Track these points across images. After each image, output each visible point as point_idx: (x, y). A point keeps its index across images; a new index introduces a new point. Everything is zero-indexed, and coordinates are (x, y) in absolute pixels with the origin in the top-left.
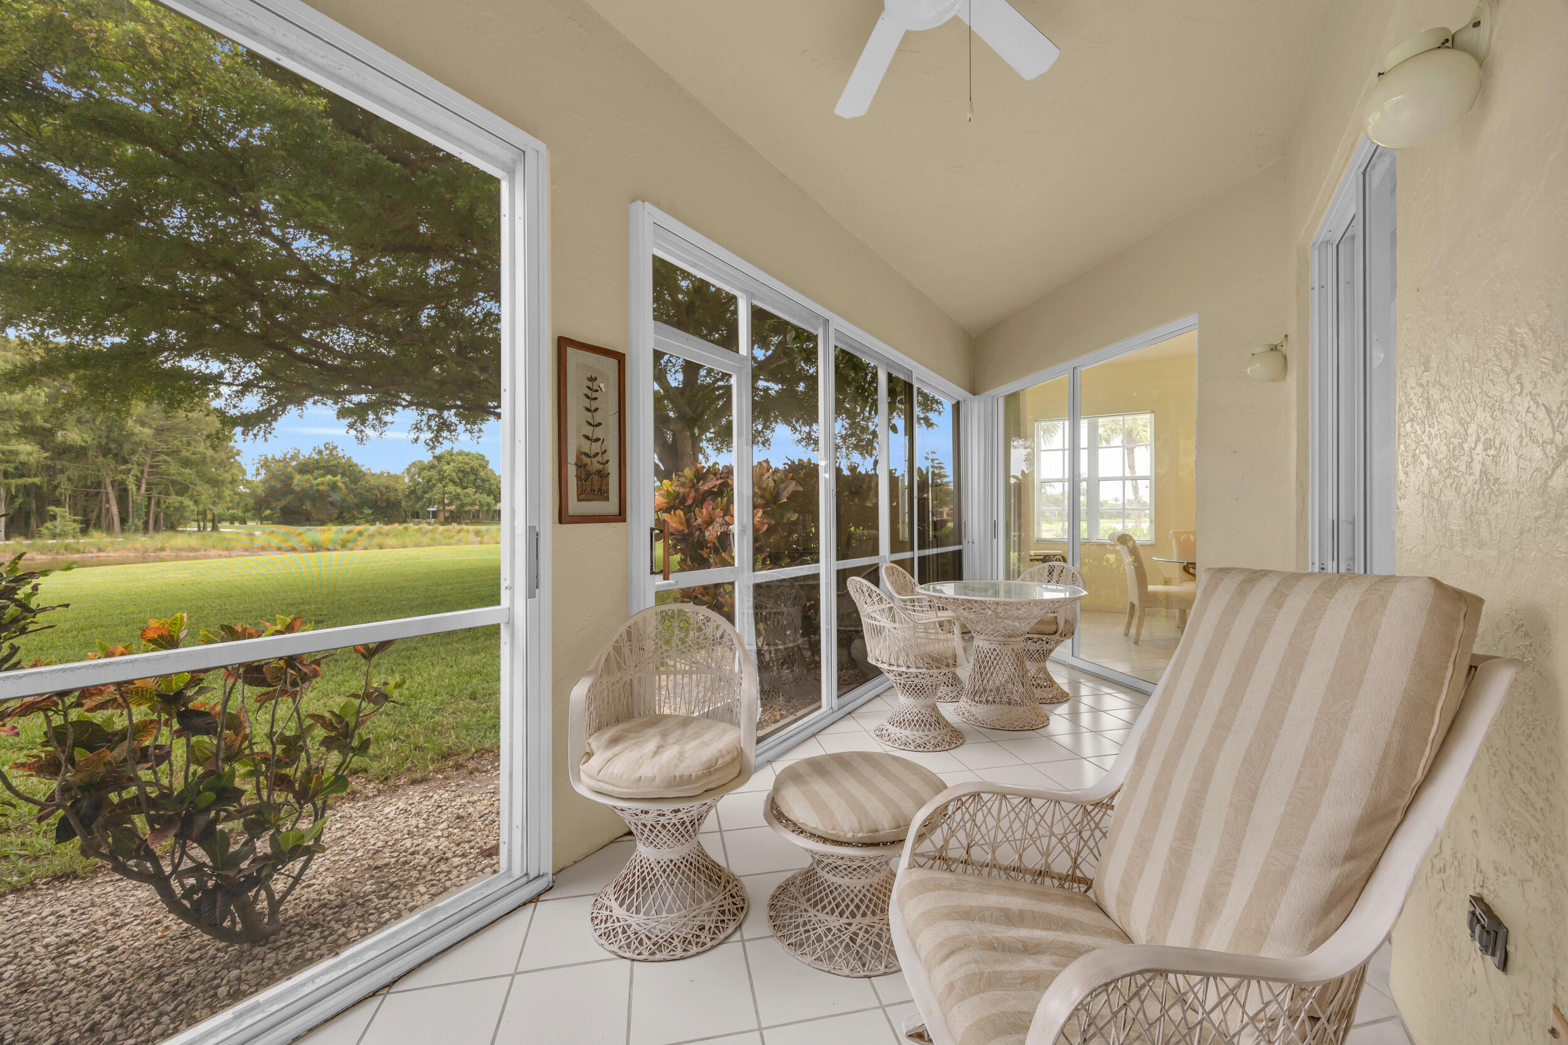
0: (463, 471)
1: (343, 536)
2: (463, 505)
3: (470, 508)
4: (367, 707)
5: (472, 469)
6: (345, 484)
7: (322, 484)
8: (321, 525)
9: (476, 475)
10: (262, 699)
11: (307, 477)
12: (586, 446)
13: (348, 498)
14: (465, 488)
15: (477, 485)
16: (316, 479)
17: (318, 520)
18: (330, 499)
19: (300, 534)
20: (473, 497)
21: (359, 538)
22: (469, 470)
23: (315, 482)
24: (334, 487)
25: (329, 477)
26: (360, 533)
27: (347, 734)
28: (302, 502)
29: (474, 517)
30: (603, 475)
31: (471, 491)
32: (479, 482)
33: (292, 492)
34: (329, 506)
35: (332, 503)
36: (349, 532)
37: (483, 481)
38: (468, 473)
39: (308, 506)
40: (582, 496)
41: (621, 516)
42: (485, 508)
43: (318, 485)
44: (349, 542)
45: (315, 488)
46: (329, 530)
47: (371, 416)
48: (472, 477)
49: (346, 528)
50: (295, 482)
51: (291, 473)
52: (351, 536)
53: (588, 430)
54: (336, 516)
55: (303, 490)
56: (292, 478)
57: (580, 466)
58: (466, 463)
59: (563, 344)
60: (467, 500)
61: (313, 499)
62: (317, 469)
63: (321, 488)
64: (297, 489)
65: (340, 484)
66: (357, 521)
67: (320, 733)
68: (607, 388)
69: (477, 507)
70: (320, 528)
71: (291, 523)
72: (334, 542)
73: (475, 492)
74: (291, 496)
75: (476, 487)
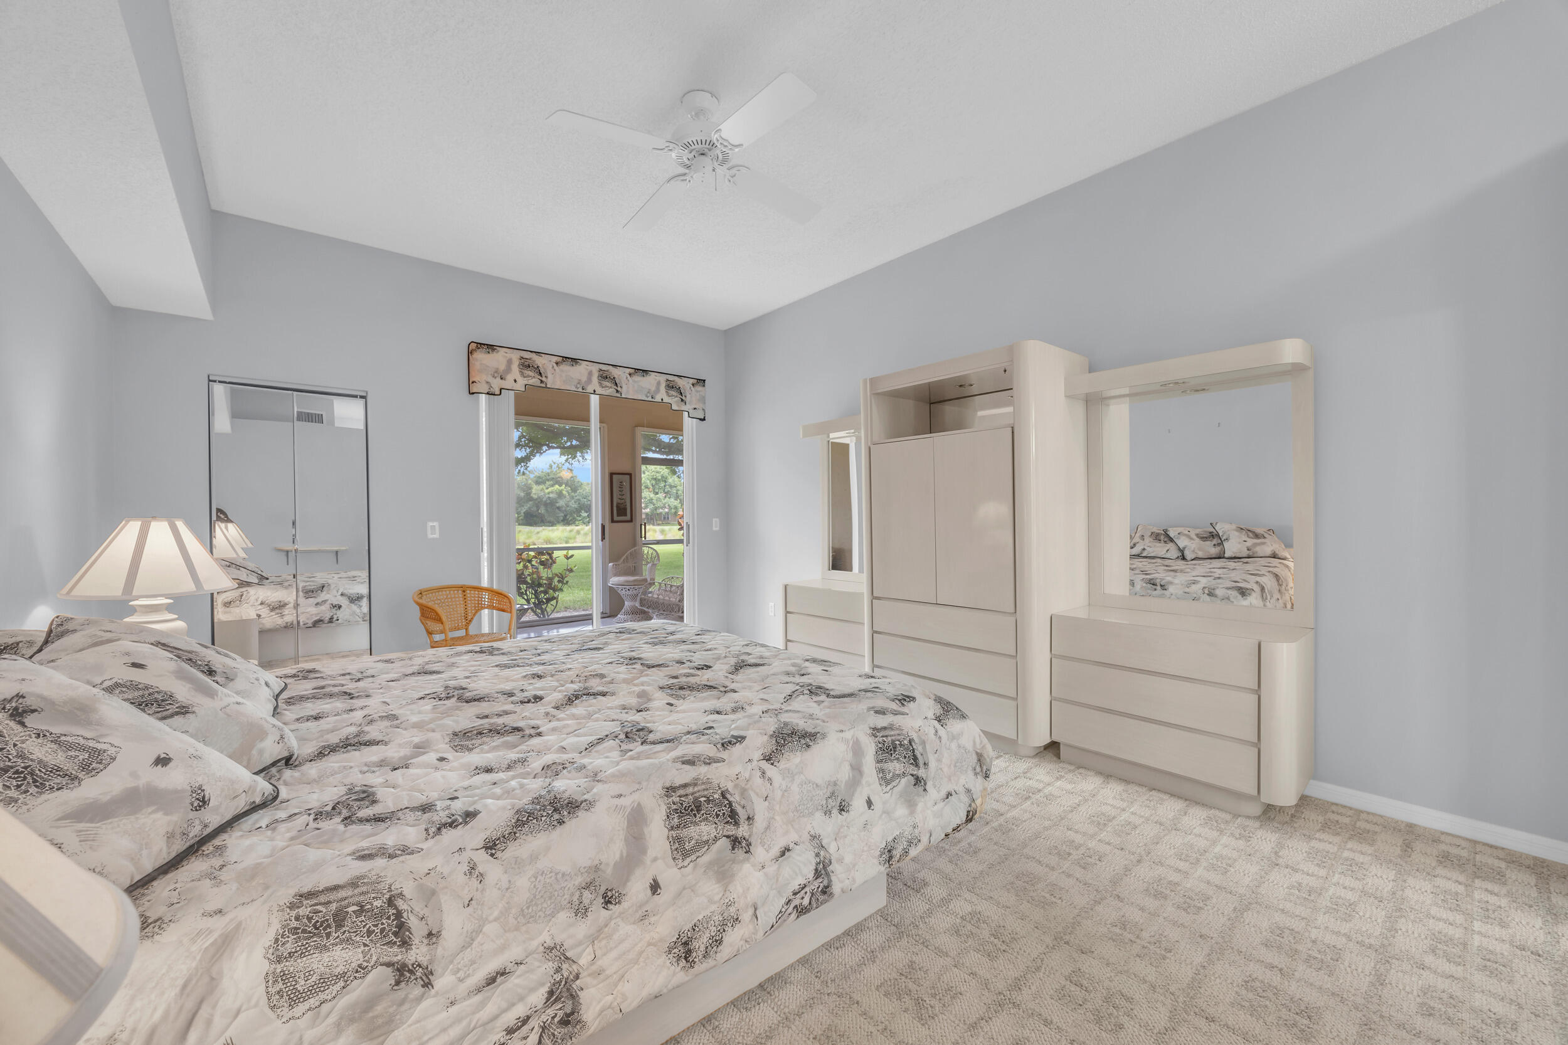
0: (655, 479)
1: (566, 534)
2: (656, 509)
3: (661, 510)
4: (568, 573)
5: (662, 477)
6: (568, 492)
7: (552, 492)
8: (552, 526)
9: (665, 482)
10: (544, 569)
11: (541, 487)
12: (619, 501)
13: (570, 504)
14: (657, 493)
15: (666, 490)
16: (547, 488)
17: (549, 522)
18: (558, 505)
19: (538, 533)
20: (664, 501)
21: (578, 536)
22: (660, 478)
23: (547, 491)
24: (560, 494)
25: (557, 486)
26: (578, 532)
27: (563, 578)
28: (538, 507)
29: (664, 518)
30: (625, 509)
31: (661, 495)
32: (668, 489)
33: (531, 499)
34: (557, 510)
35: (558, 508)
36: (571, 531)
37: (671, 487)
38: (659, 480)
39: (542, 510)
40: (618, 515)
41: (631, 521)
42: (673, 511)
43: (549, 493)
44: (571, 539)
45: (547, 496)
46: (557, 529)
47: (579, 454)
48: (662, 484)
49: (569, 528)
50: (534, 491)
51: (530, 484)
52: (573, 534)
53: (620, 497)
54: (562, 518)
55: (539, 497)
56: (531, 488)
57: (617, 507)
58: (657, 472)
59: (611, 475)
60: (659, 504)
61: (546, 504)
62: (548, 480)
63: (551, 495)
64: (535, 497)
65: (564, 492)
66: (577, 522)
67: (557, 579)
68: (626, 484)
69: (667, 510)
70: (551, 528)
71: (530, 525)
72: (560, 538)
73: (665, 497)
74: (531, 503)
75: (665, 493)
